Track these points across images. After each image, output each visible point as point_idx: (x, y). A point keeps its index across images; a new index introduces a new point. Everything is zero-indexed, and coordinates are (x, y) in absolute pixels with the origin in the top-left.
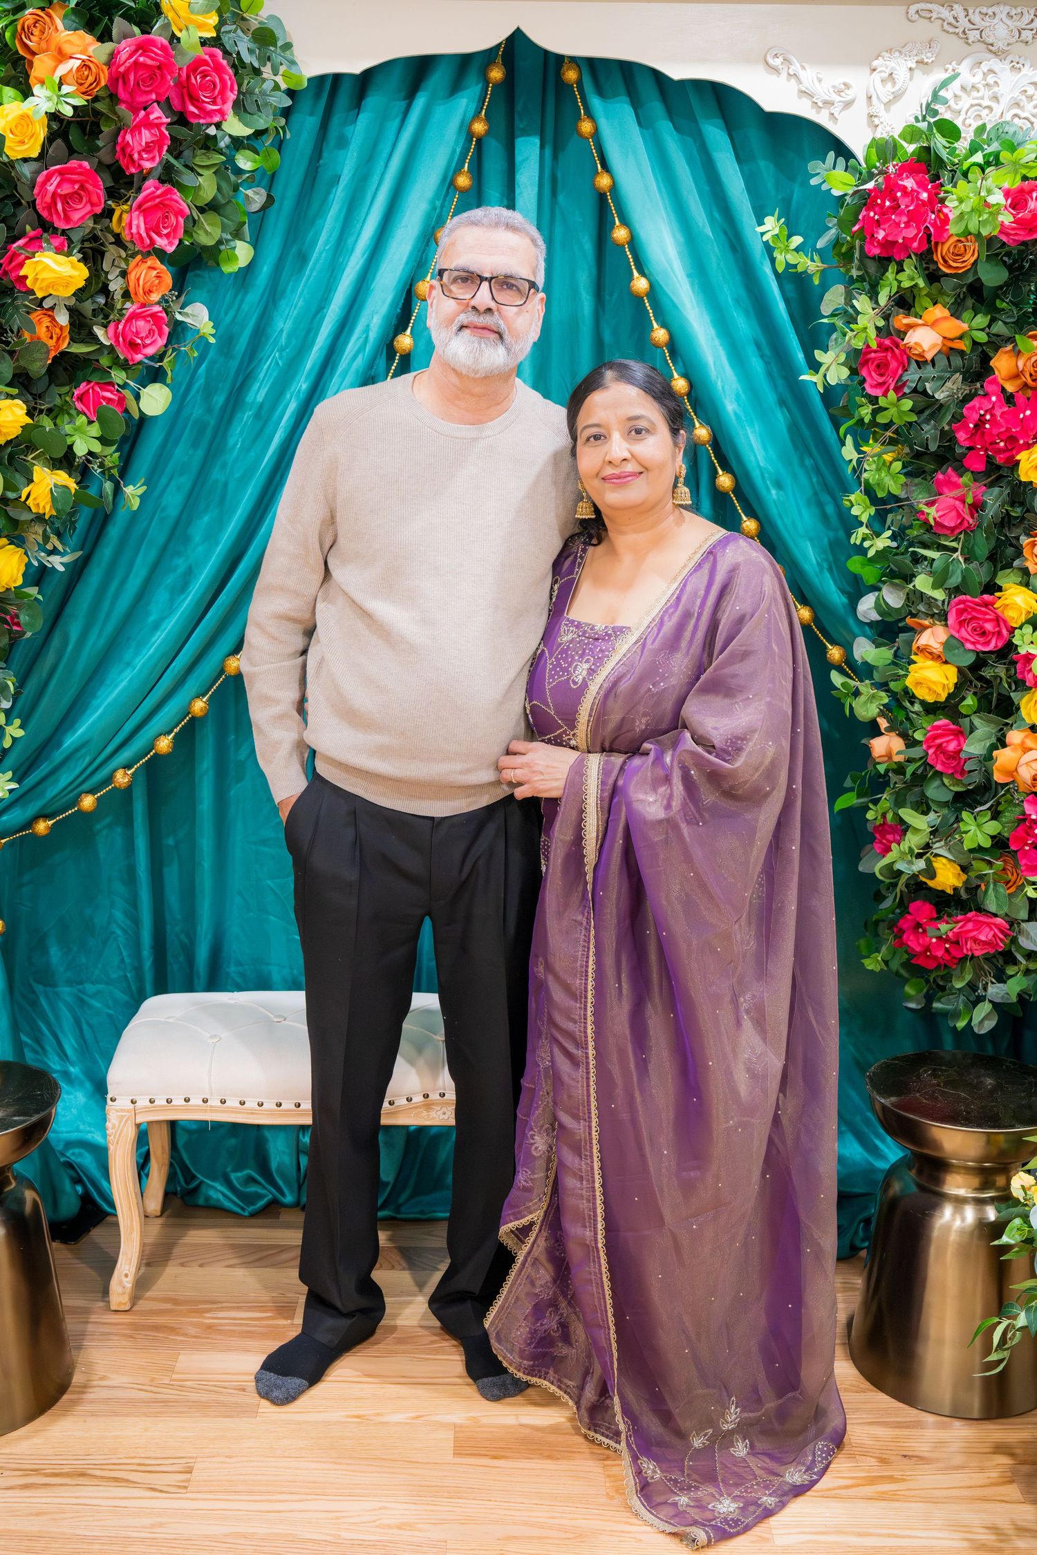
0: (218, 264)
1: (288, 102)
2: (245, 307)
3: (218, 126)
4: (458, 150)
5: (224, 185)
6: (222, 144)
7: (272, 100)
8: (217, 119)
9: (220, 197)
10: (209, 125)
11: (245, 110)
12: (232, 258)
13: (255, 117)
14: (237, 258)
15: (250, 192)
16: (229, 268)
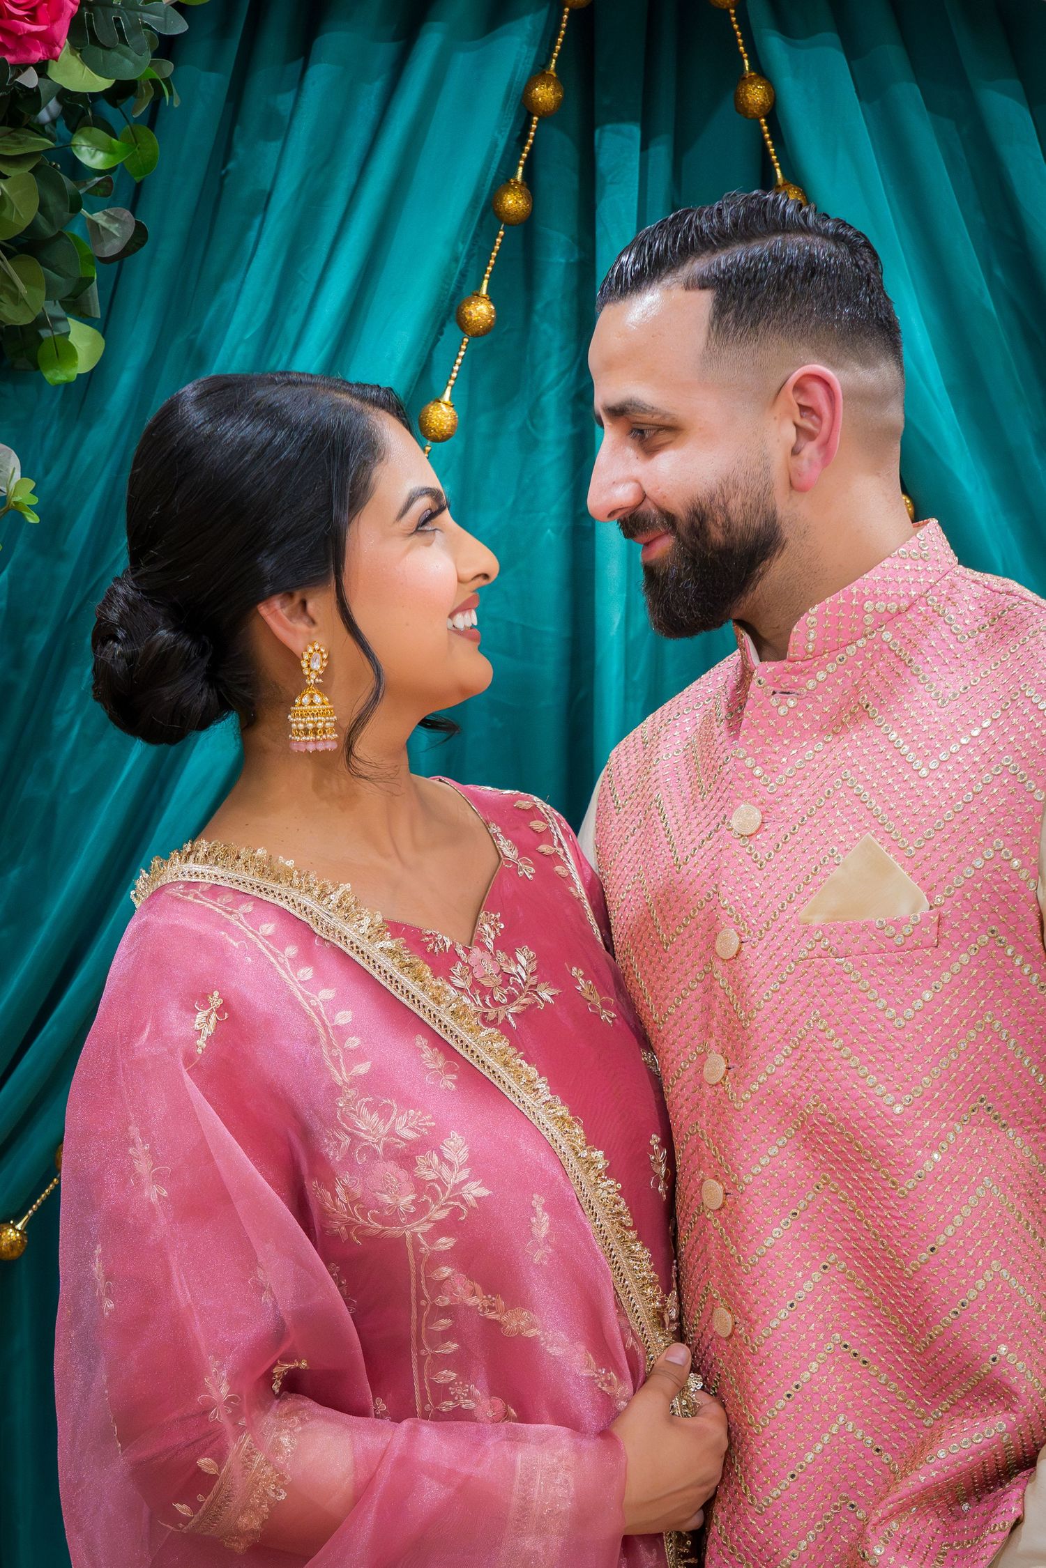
0: (37, 367)
1: (179, 26)
2: (86, 457)
3: (42, 69)
4: (502, 143)
5: (51, 199)
6: (44, 116)
7: (148, 18)
8: (38, 55)
9: (44, 225)
10: (24, 67)
11: (95, 41)
12: (66, 352)
13: (115, 55)
14: (71, 352)
15: (99, 218)
16: (59, 375)
